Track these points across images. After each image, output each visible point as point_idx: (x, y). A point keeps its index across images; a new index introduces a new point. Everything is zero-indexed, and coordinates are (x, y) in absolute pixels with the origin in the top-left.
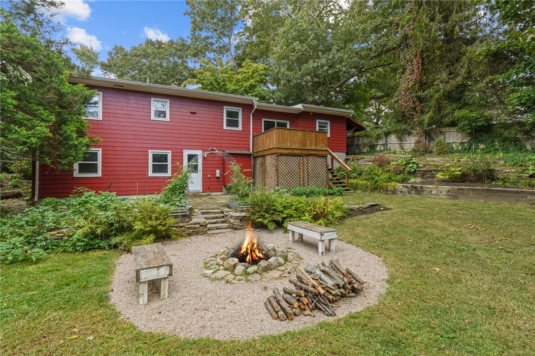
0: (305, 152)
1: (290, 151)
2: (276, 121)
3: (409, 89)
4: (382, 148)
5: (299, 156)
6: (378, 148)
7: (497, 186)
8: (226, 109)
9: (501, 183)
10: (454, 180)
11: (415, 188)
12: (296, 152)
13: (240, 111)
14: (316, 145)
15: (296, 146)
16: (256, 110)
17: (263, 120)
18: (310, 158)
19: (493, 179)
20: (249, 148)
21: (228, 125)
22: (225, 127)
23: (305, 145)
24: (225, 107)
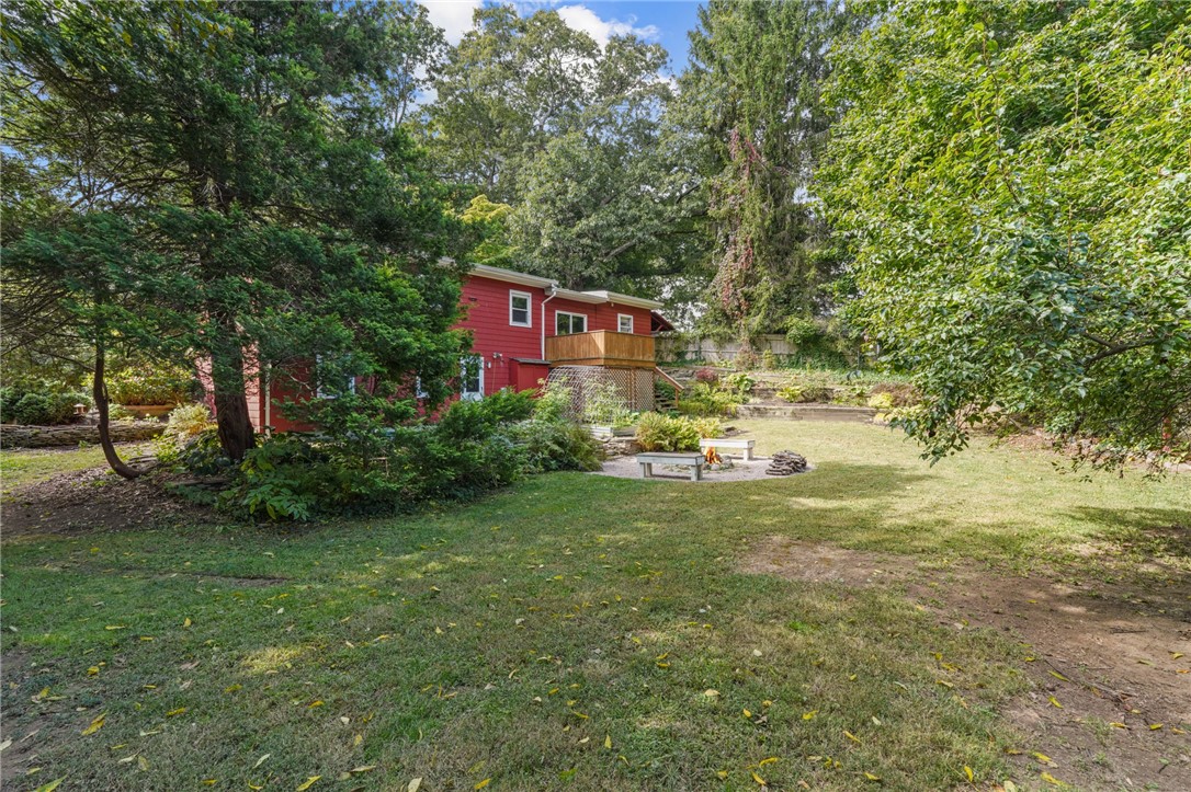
0: (633, 364)
1: (618, 363)
2: (571, 314)
3: (732, 281)
4: (694, 357)
5: (627, 369)
6: (689, 357)
7: (834, 405)
8: (513, 293)
9: (835, 402)
10: (792, 399)
11: (758, 409)
12: (624, 363)
13: (528, 296)
14: (643, 355)
15: (624, 356)
16: (554, 298)
17: (557, 312)
18: (638, 372)
19: (828, 399)
20: (541, 355)
21: (514, 320)
22: (511, 323)
23: (633, 355)
24: (511, 291)
